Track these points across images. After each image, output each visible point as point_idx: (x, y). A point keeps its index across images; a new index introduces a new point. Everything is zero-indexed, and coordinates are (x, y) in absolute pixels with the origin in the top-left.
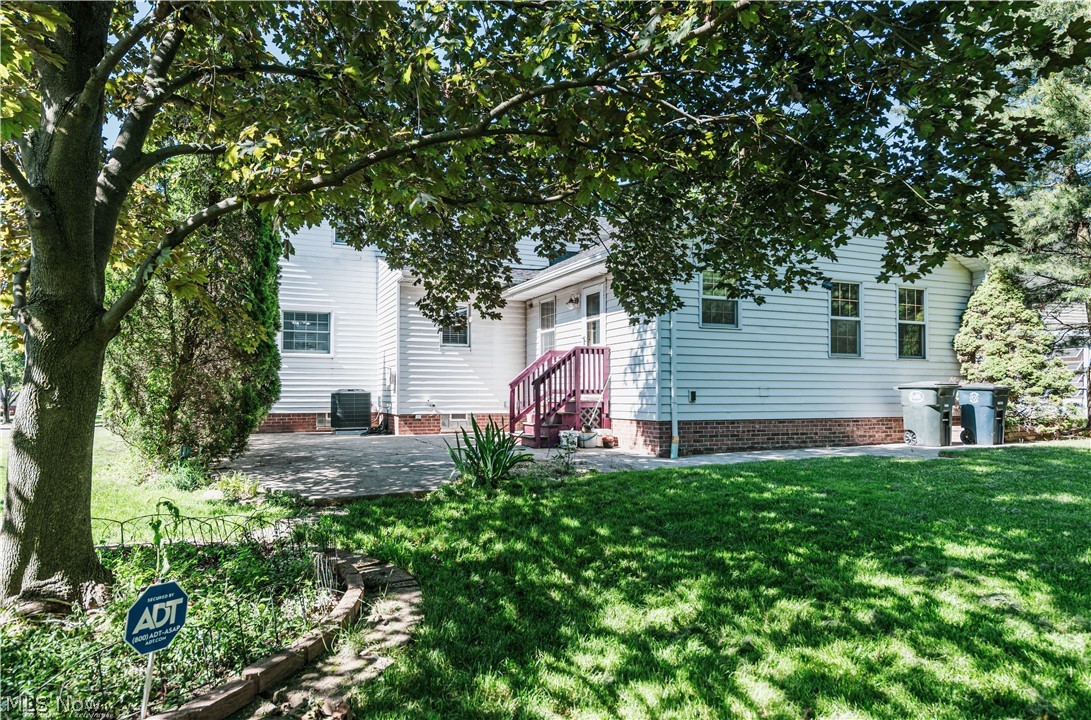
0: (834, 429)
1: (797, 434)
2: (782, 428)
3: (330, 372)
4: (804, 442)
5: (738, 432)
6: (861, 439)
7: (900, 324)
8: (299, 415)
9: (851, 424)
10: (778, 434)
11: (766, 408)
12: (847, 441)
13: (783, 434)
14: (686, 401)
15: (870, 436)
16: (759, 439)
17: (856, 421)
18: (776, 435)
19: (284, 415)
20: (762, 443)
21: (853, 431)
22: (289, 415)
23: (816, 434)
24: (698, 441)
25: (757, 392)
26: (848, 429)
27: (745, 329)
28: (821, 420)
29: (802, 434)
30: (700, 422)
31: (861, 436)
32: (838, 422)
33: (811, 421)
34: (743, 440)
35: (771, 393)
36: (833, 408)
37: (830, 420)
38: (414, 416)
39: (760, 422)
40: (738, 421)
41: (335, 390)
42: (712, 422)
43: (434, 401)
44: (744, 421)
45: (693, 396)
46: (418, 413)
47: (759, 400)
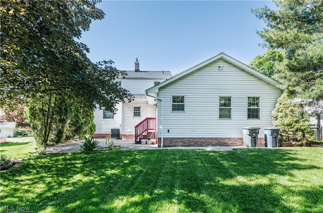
0: (220, 141)
1: (206, 142)
2: (200, 140)
3: (114, 124)
4: (208, 145)
5: (184, 141)
6: (231, 144)
7: (248, 108)
8: (107, 134)
9: (227, 139)
10: (199, 142)
11: (194, 134)
12: (226, 145)
13: (201, 142)
14: (167, 132)
15: (235, 143)
16: (192, 143)
17: (229, 139)
18: (198, 142)
19: (103, 134)
20: (193, 144)
21: (228, 142)
22: (104, 134)
23: (213, 142)
24: (171, 143)
25: (191, 130)
26: (226, 141)
27: (187, 112)
28: (215, 138)
29: (208, 142)
30: (171, 138)
31: (231, 143)
32: (222, 139)
33: (212, 138)
34: (186, 143)
35: (196, 130)
36: (220, 135)
37: (219, 138)
38: (126, 135)
39: (192, 138)
40: (184, 138)
41: (112, 128)
42: (175, 138)
43: (131, 131)
44: (186, 138)
45: (168, 131)
46: (127, 134)
47: (192, 132)
